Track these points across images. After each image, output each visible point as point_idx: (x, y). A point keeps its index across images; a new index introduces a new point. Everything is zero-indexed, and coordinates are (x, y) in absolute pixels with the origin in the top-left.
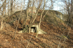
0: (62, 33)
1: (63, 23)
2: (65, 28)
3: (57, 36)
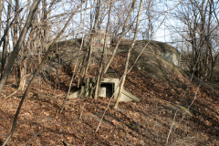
0: (179, 101)
1: (180, 76)
2: (184, 87)
3: (166, 108)
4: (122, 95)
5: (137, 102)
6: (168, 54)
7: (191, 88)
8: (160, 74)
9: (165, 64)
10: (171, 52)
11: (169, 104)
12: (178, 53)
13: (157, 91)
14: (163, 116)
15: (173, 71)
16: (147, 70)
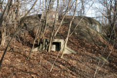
1: (101, 38)
2: (104, 46)
4: (66, 50)
5: (75, 55)
6: (94, 25)
7: (108, 46)
8: (89, 37)
9: (92, 31)
10: (95, 24)
11: (94, 56)
12: (100, 25)
13: (87, 48)
14: (91, 63)
15: (97, 35)
16: (81, 35)
